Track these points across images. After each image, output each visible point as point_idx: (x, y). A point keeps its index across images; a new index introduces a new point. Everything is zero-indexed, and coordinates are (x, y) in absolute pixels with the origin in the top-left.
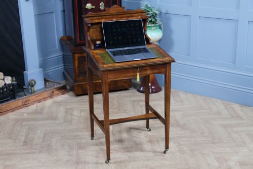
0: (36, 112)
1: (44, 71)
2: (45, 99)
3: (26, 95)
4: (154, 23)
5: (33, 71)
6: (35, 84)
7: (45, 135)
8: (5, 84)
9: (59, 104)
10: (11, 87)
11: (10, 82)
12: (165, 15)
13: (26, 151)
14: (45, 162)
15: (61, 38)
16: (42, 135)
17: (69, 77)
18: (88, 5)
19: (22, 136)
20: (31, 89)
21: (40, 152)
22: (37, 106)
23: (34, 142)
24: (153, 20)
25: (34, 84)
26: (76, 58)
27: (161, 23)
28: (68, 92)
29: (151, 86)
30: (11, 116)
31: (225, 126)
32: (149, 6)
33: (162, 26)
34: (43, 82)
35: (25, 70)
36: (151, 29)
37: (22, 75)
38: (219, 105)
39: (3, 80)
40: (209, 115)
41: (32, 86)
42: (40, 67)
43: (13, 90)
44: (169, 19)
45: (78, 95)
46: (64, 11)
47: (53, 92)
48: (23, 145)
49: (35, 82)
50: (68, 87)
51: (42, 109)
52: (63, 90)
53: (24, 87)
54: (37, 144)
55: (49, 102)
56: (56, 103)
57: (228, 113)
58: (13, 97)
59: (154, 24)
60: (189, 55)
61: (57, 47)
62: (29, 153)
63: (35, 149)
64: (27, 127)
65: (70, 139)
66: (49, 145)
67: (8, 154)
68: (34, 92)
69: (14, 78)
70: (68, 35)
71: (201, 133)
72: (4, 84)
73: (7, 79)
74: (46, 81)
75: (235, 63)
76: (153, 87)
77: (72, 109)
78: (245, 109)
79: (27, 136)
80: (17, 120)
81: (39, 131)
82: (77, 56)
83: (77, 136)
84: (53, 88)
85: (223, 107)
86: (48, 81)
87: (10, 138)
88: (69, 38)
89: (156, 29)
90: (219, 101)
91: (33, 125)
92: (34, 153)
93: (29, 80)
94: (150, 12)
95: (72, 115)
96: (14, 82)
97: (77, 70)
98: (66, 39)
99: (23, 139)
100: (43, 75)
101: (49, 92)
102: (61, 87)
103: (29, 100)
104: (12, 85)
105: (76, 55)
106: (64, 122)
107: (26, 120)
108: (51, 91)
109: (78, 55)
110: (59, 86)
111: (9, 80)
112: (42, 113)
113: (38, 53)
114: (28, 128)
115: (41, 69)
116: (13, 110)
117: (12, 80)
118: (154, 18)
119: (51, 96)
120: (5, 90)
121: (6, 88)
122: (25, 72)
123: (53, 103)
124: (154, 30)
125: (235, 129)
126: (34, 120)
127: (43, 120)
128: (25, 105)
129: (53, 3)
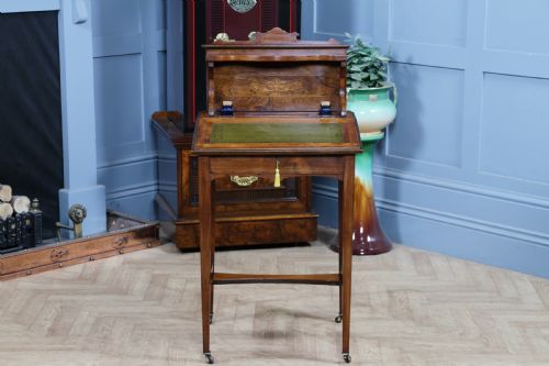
0: (81, 278)
1: (108, 193)
2: (105, 254)
4: (375, 83)
6: (84, 216)
7: (98, 321)
8: (14, 213)
9: (139, 265)
10: (28, 222)
11: (26, 210)
12: (405, 67)
13: (50, 347)
15: (153, 116)
16: (92, 320)
17: (166, 208)
18: (219, 36)
19: (46, 320)
20: (73, 229)
21: (84, 349)
22: (84, 268)
23: (71, 332)
24: (373, 77)
25: (81, 215)
26: (186, 159)
27: (394, 85)
28: (162, 244)
29: (365, 235)
30: (24, 283)
31: (522, 326)
32: (365, 44)
33: (395, 93)
34: (104, 219)
35: (62, 187)
36: (368, 99)
37: (56, 198)
38: (522, 286)
39: (11, 202)
40: (492, 302)
41: (78, 221)
42: (100, 182)
43: (30, 230)
44: (414, 78)
45: (184, 250)
46: (165, 52)
47: (126, 240)
48: (47, 336)
49: (84, 211)
50: (162, 234)
51: (97, 273)
52: (151, 240)
53: (58, 224)
54: (79, 336)
55: (114, 261)
56: (129, 263)
57: (540, 302)
59: (374, 86)
60: (459, 165)
61: (144, 139)
62: (60, 349)
63: (74, 343)
64: (58, 306)
65: (153, 330)
66: (105, 337)
67: (13, 350)
69: (36, 200)
70: (170, 109)
72: (11, 212)
73: (20, 202)
74: (110, 216)
76: (369, 239)
77: (167, 277)
79: (57, 319)
80: (37, 292)
81: (86, 313)
82: (187, 154)
83: (171, 325)
84: (126, 230)
85: (531, 288)
86: (116, 216)
87: (18, 323)
88: (172, 116)
89: (379, 98)
90: (526, 277)
91: (73, 301)
92: (70, 350)
93: (70, 206)
94: (366, 59)
95: (164, 287)
96: (35, 211)
97: (185, 189)
98: (166, 117)
99: (48, 325)
100: (105, 201)
101: (117, 239)
103: (67, 253)
104: (31, 216)
105: (184, 153)
106: (145, 299)
107: (57, 292)
108: (122, 237)
110: (139, 226)
111: (23, 205)
112: (94, 281)
113: (98, 147)
114: (61, 307)
115: (102, 186)
116: (28, 272)
117: (31, 207)
118: (376, 73)
119: (120, 250)
120: (13, 227)
121: (15, 222)
122: (61, 191)
123: (124, 263)
124: (373, 100)
125: (546, 332)
126: (75, 292)
127: (95, 294)
128: (58, 262)
129: (140, 31)
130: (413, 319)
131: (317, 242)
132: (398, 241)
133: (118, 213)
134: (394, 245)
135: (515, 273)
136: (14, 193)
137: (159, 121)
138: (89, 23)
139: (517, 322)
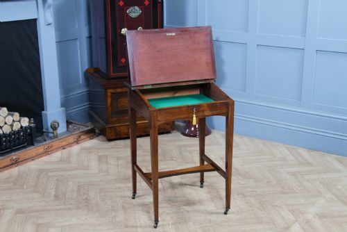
0: (61, 160)
1: (66, 111)
2: (70, 145)
3: (45, 141)
5: (54, 111)
7: (79, 188)
8: (22, 127)
9: (89, 150)
10: (28, 131)
11: (27, 125)
12: (216, 43)
13: (58, 207)
14: (86, 219)
15: (87, 71)
16: (76, 188)
17: (97, 118)
18: (123, 30)
19: (51, 189)
20: (53, 133)
21: (78, 208)
22: (62, 153)
23: (67, 197)
25: (57, 126)
26: (109, 94)
28: (97, 136)
31: (294, 174)
34: (65, 125)
35: (43, 110)
37: (41, 116)
38: (282, 150)
39: (19, 121)
40: (272, 161)
41: (55, 128)
42: (62, 106)
43: (30, 135)
44: (219, 48)
45: (110, 140)
46: (90, 37)
47: (80, 137)
48: (55, 200)
49: (58, 124)
50: (97, 131)
51: (69, 157)
52: (91, 134)
53: (44, 130)
54: (72, 199)
55: (76, 148)
56: (84, 149)
57: (294, 159)
58: (31, 143)
60: (245, 91)
61: (81, 82)
62: (63, 209)
63: (71, 204)
64: (55, 179)
65: (110, 192)
66: (86, 199)
67: (38, 211)
68: (57, 137)
69: (32, 119)
70: (95, 66)
71: (268, 182)
72: (19, 126)
73: (24, 120)
74: (68, 123)
75: (300, 100)
77: (106, 157)
78: (314, 153)
79: (57, 188)
80: (41, 171)
81: (71, 183)
82: (110, 91)
83: (119, 188)
84: (79, 131)
85: (287, 152)
86: (71, 123)
87: (36, 192)
88: (97, 71)
90: (281, 145)
91: (61, 176)
92: (70, 209)
95: (108, 163)
96: (32, 125)
97: (109, 109)
98: (92, 71)
99: (53, 193)
100: (65, 116)
101: (75, 136)
102: (89, 130)
103: (52, 147)
104: (30, 128)
105: (108, 91)
106: (99, 172)
107: (51, 170)
108: (77, 136)
109: (112, 91)
110: (86, 129)
111: (25, 122)
112: (69, 162)
113: (60, 89)
114: (57, 180)
115: (63, 108)
116: (33, 158)
117: (30, 122)
119: (77, 142)
120: (22, 134)
121: (22, 131)
122: (43, 112)
123: (81, 149)
125: (307, 177)
128: (47, 152)
129: (77, 27)
130: (240, 175)
131: (175, 131)
132: (213, 128)
133: (72, 121)
134: (212, 130)
135: (275, 143)
136: (20, 116)
137: (90, 73)
138: (53, 25)
139: (291, 173)
